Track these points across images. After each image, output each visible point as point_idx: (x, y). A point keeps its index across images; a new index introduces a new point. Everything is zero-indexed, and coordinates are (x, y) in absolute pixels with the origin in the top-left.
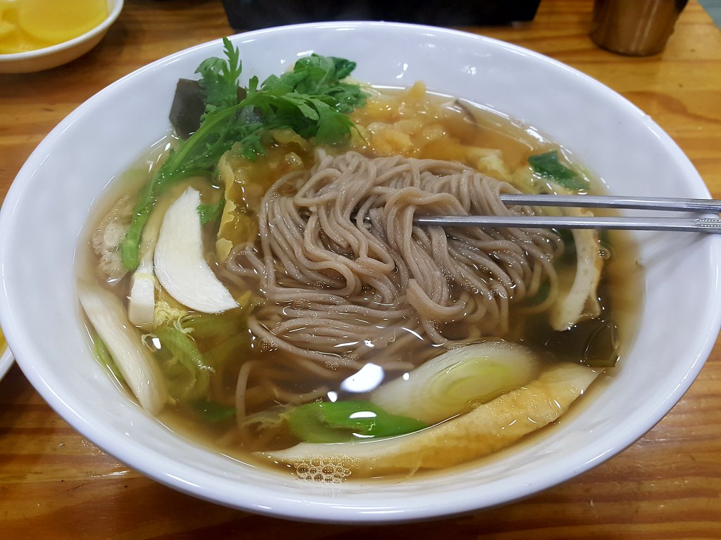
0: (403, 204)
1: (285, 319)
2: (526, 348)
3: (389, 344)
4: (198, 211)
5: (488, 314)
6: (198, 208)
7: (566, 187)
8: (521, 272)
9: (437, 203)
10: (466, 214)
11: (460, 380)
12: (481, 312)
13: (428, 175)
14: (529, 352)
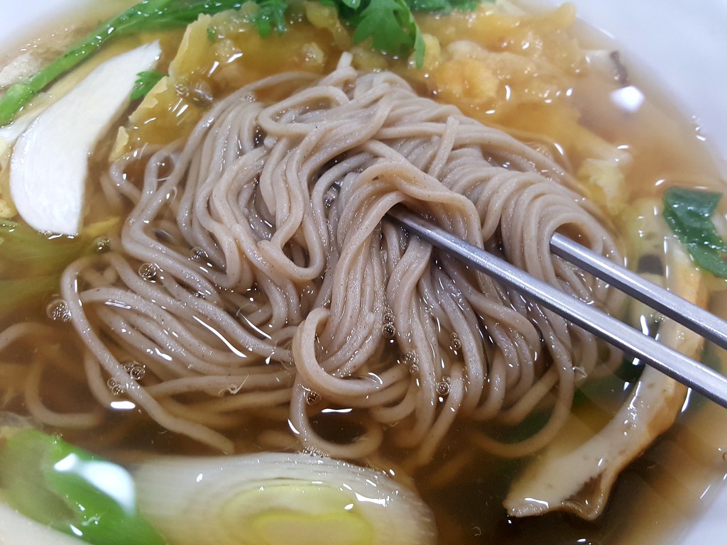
0: (385, 185)
1: (119, 283)
2: (428, 511)
3: (227, 394)
4: (138, 78)
5: (412, 419)
6: (139, 74)
7: (696, 263)
8: (515, 375)
9: (446, 207)
10: (480, 245)
11: (284, 510)
12: (401, 412)
13: (473, 154)
14: (428, 520)
